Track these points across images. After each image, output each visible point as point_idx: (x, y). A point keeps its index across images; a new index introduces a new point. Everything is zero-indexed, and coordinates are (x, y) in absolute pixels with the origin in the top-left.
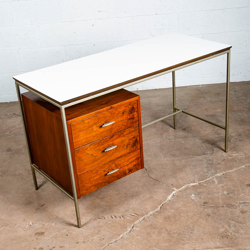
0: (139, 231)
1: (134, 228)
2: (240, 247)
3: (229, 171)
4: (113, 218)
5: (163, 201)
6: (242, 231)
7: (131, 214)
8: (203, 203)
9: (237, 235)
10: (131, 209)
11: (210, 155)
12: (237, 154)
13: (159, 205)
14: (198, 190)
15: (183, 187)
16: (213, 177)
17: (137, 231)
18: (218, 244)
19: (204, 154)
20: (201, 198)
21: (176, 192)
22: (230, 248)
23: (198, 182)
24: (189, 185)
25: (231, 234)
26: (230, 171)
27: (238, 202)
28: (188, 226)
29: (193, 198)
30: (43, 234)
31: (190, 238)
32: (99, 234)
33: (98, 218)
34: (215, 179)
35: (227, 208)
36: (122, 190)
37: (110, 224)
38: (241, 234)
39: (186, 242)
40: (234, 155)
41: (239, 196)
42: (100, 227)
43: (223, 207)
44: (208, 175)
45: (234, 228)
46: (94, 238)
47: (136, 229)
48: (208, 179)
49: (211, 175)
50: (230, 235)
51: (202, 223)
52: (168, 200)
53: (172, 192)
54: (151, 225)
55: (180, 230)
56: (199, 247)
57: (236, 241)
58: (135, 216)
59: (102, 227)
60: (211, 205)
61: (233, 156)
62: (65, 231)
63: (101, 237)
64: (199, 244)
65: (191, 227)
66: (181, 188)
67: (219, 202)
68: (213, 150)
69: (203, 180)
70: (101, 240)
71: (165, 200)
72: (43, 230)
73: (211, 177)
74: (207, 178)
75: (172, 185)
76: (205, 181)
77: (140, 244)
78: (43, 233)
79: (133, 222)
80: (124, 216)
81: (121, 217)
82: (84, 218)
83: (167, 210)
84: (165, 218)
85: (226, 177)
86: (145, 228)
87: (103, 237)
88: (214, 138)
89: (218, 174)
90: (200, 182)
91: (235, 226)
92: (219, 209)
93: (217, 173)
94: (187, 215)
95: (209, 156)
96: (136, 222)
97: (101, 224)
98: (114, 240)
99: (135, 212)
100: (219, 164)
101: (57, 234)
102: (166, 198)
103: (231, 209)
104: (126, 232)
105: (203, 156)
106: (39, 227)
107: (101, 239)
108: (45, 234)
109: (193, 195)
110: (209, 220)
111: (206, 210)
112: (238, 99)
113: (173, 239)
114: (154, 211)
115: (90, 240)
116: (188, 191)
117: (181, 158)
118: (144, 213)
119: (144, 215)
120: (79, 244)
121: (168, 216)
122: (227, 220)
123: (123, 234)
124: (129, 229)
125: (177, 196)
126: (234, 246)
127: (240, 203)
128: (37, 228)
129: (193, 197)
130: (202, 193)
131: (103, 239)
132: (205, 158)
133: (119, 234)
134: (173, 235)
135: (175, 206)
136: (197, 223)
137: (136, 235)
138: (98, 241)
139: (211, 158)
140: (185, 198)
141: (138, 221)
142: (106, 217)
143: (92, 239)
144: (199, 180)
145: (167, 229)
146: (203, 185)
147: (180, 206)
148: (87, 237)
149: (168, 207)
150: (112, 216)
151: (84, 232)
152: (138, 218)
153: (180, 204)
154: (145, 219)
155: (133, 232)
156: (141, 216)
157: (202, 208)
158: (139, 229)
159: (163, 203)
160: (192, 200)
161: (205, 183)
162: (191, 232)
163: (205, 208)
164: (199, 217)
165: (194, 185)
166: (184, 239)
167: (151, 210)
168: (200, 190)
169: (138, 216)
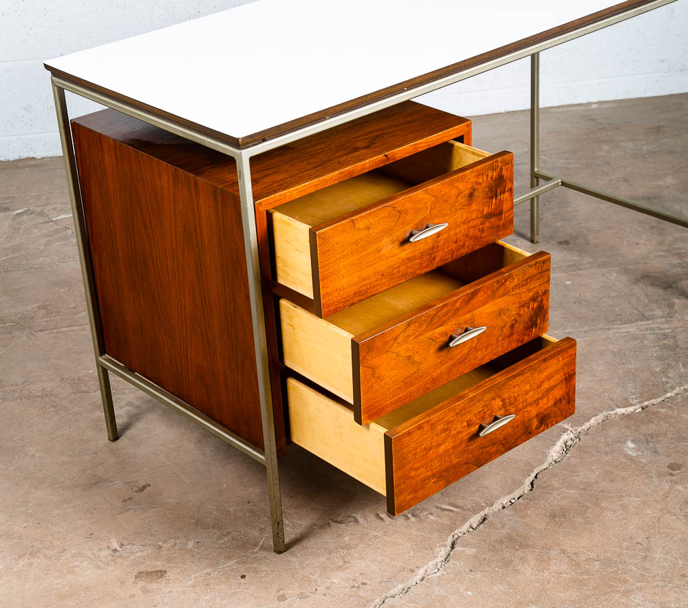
0: (475, 557)
1: (457, 548)
4: (382, 519)
5: (535, 465)
7: (439, 506)
8: (669, 467)
11: (663, 320)
13: (525, 477)
14: (645, 429)
15: (593, 421)
16: (685, 387)
17: (469, 555)
19: (644, 317)
20: (656, 452)
21: (572, 436)
23: (640, 403)
24: (612, 412)
28: (631, 538)
29: (630, 453)
30: (162, 575)
31: (644, 575)
32: (347, 568)
33: (333, 520)
37: (375, 537)
39: (635, 587)
44: (668, 383)
46: (334, 581)
47: (463, 551)
48: (669, 395)
49: (678, 381)
51: (675, 529)
52: (550, 459)
53: (559, 436)
54: (511, 539)
55: (606, 552)
56: (679, 599)
58: (452, 511)
62: (232, 562)
63: (355, 580)
64: (675, 592)
65: (640, 540)
66: (588, 424)
68: (671, 306)
69: (654, 396)
70: (358, 587)
71: (541, 462)
72: (159, 565)
73: (678, 389)
74: (666, 392)
76: (660, 399)
77: (486, 595)
78: (162, 573)
79: (451, 529)
80: (417, 512)
81: (410, 516)
82: (287, 522)
83: (553, 490)
84: (551, 516)
86: (494, 546)
87: (360, 579)
88: (667, 267)
90: (646, 403)
94: (621, 505)
95: (662, 323)
96: (459, 531)
97: (346, 539)
98: (401, 586)
99: (452, 500)
101: (209, 574)
102: (545, 455)
104: (434, 562)
105: (640, 323)
106: (144, 554)
107: (357, 585)
108: (170, 575)
109: (630, 444)
111: (680, 488)
113: (589, 579)
114: (512, 496)
115: (322, 589)
116: (611, 432)
118: (480, 501)
119: (483, 508)
120: (286, 602)
121: (562, 509)
123: (425, 567)
124: (442, 552)
125: (579, 448)
129: (630, 449)
130: (658, 436)
131: (363, 584)
132: (647, 329)
133: (412, 567)
134: (588, 565)
135: (577, 479)
136: (659, 527)
137: (467, 570)
138: (347, 589)
139: (667, 328)
140: (607, 454)
141: (466, 526)
142: (358, 518)
143: (327, 585)
144: (642, 397)
145: (562, 547)
146: (656, 414)
147: (592, 477)
148: (310, 580)
149: (555, 483)
150: (380, 515)
151: (297, 563)
152: (464, 519)
153: (594, 471)
154: (489, 519)
155: (456, 559)
156: (474, 511)
157: (667, 482)
158: (473, 551)
159: (537, 471)
160: (631, 459)
161: (662, 405)
162: (645, 557)
163: (676, 483)
164: (661, 510)
165: (629, 412)
166: (627, 577)
167: (502, 493)
168: (651, 428)
169: (464, 512)
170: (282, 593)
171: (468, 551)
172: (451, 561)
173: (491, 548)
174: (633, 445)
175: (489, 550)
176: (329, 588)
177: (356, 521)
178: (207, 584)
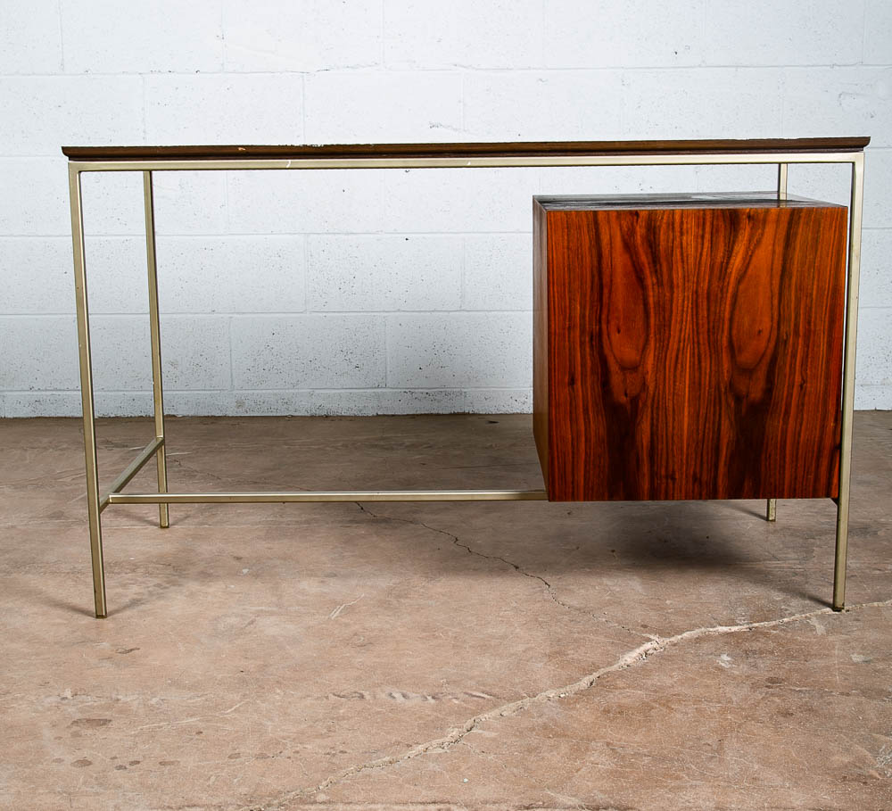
0: (494, 740)
1: (474, 731)
3: (870, 605)
4: (394, 698)
5: (601, 666)
7: (470, 692)
8: (767, 680)
10: (471, 678)
11: (798, 562)
13: (585, 675)
14: (747, 646)
15: (686, 635)
16: (808, 615)
17: (487, 738)
18: (826, 798)
19: (775, 558)
20: (755, 666)
21: (655, 645)
23: (748, 624)
24: (711, 630)
25: (880, 774)
26: (876, 604)
28: (699, 739)
29: (723, 665)
30: (104, 724)
31: (703, 774)
32: (329, 737)
33: (334, 695)
34: (814, 622)
35: (863, 699)
36: (446, 628)
37: (379, 713)
39: (688, 784)
42: (339, 719)
43: (848, 695)
44: (786, 610)
46: (307, 746)
47: (480, 734)
48: (785, 620)
49: (801, 609)
50: (878, 777)
51: (759, 735)
52: (622, 663)
53: (639, 645)
54: (545, 727)
55: (663, 749)
56: (744, 801)
58: (483, 698)
59: (344, 719)
60: (799, 686)
61: (886, 569)
62: (194, 719)
63: (334, 748)
64: (741, 793)
65: (709, 742)
66: (679, 637)
67: (829, 682)
68: (809, 552)
69: (766, 619)
70: (334, 755)
71: (610, 664)
72: (107, 715)
73: (797, 616)
74: (782, 617)
75: (645, 626)
76: (774, 623)
77: (491, 776)
78: (105, 722)
79: (474, 714)
80: (440, 695)
82: (278, 691)
83: (616, 689)
84: (604, 711)
85: (860, 618)
86: (521, 733)
87: (341, 748)
88: (814, 524)
89: (828, 609)
90: (756, 625)
92: (832, 700)
94: (696, 709)
95: (795, 564)
96: (485, 717)
97: (341, 711)
98: (387, 759)
99: (487, 689)
101: (160, 727)
102: (616, 659)
103: (883, 703)
104: (441, 741)
105: (768, 562)
106: (95, 704)
107: (333, 752)
108: (114, 724)
109: (725, 657)
110: (786, 727)
111: (776, 699)
113: (631, 772)
114: (562, 690)
115: (288, 752)
116: (705, 646)
118: (521, 691)
119: (523, 698)
120: (238, 760)
121: (620, 706)
122: (863, 733)
123: (427, 745)
124: (455, 733)
125: (662, 657)
128: (88, 706)
129: (723, 662)
130: (761, 653)
131: (341, 752)
132: (776, 567)
133: (410, 743)
134: (636, 759)
135: (649, 682)
136: (738, 732)
137: (477, 751)
138: (320, 756)
139: (799, 568)
140: (693, 663)
141: (495, 713)
142: (366, 694)
143: (298, 749)
144: (752, 619)
145: (609, 740)
146: (765, 635)
147: (669, 682)
148: (278, 743)
149: (620, 683)
150: (394, 694)
151: (270, 727)
152: (495, 706)
153: (672, 677)
154: (526, 708)
155: (469, 740)
156: (510, 700)
157: (761, 693)
158: (493, 735)
159: (602, 671)
160: (721, 669)
161: (774, 628)
162: (712, 757)
163: (772, 695)
164: (746, 717)
165: (733, 631)
166: (681, 774)
167: (550, 687)
168: (756, 646)
169: (497, 700)
170: (237, 751)
171: (487, 734)
172: (463, 742)
173: (518, 733)
174: (729, 659)
175: (515, 735)
176: (298, 752)
177: (362, 697)
178: (153, 736)
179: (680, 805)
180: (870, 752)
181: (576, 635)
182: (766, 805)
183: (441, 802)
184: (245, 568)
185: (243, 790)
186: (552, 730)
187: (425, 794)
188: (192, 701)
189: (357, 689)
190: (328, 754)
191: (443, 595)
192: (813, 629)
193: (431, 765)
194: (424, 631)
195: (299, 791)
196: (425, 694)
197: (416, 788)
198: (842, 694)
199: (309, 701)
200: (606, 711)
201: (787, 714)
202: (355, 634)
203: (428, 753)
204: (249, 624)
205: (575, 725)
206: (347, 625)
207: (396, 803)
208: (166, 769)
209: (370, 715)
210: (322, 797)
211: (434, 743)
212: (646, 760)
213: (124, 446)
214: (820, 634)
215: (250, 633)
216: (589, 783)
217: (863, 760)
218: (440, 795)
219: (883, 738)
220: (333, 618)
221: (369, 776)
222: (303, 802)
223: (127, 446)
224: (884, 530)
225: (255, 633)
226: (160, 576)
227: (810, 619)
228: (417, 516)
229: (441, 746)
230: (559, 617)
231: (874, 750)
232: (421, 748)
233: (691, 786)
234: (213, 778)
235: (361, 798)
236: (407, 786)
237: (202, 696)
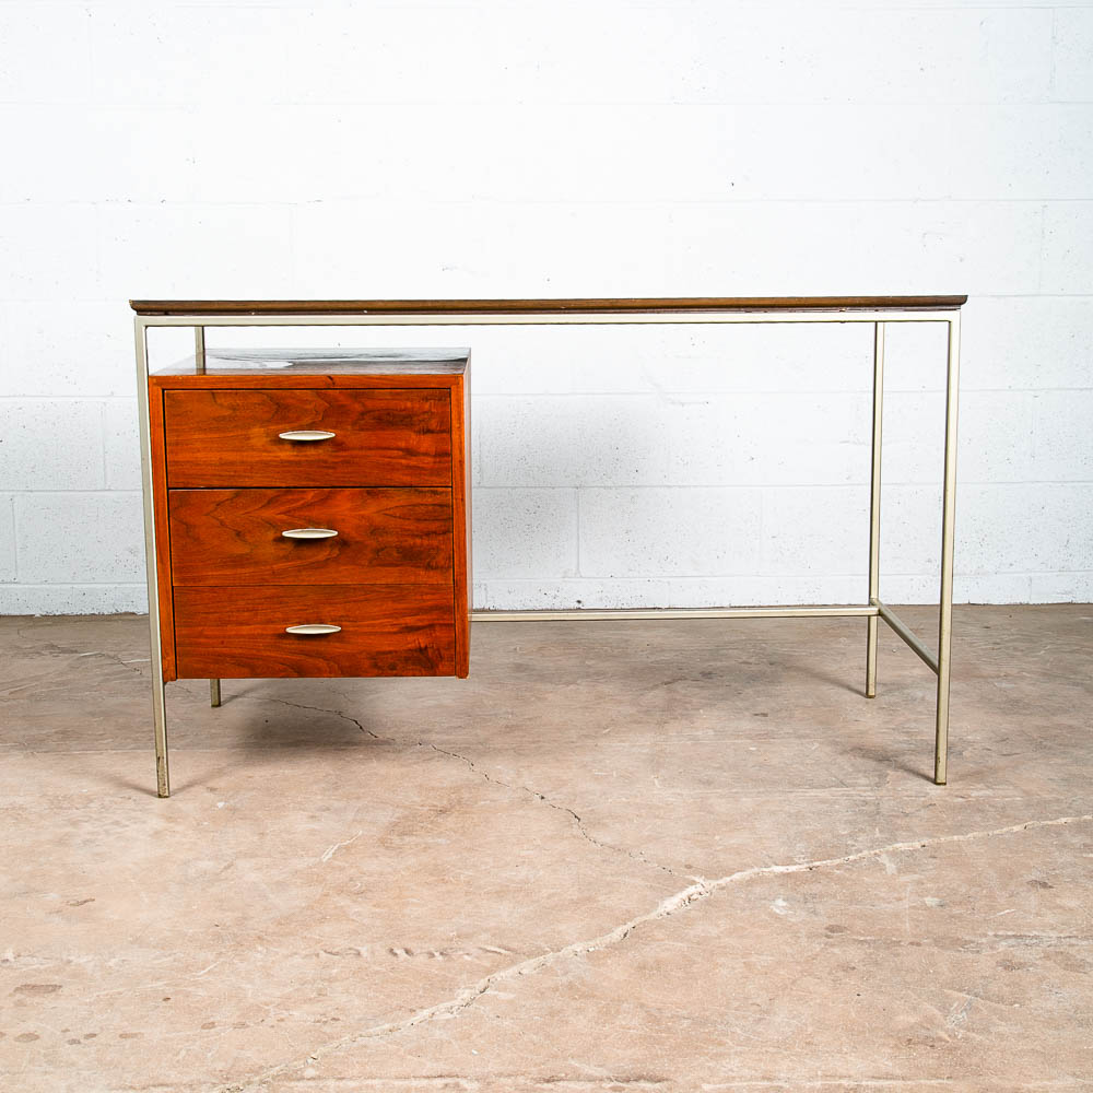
0: (511, 1002)
1: (488, 992)
2: (995, 1080)
3: (949, 838)
4: (396, 954)
5: (637, 914)
6: (1003, 1028)
7: (484, 946)
8: (827, 928)
9: (979, 1038)
10: (486, 931)
11: (867, 788)
12: (989, 792)
13: (618, 925)
14: (805, 889)
15: (737, 876)
16: (877, 851)
17: (503, 1001)
18: (886, 1065)
19: (843, 784)
20: (815, 913)
21: (700, 889)
22: (945, 1081)
23: (807, 862)
24: (765, 870)
25: (950, 1036)
26: (956, 838)
27: (991, 933)
28: (746, 998)
29: (778, 911)
30: (54, 990)
31: (748, 1039)
32: (319, 1001)
33: (326, 952)
34: (884, 859)
35: (936, 950)
36: (458, 871)
37: (377, 972)
38: (1001, 1036)
39: (732, 1051)
40: (975, 794)
41: (995, 913)
42: (331, 980)
43: (918, 944)
44: (853, 846)
45: (964, 1013)
46: (294, 1013)
47: (495, 996)
48: (851, 857)
49: (869, 845)
50: (948, 1039)
51: (815, 993)
52: (661, 910)
53: (682, 888)
54: (571, 986)
55: (704, 1010)
57: (975, 1060)
58: (499, 953)
59: (338, 980)
60: (862, 935)
61: (970, 796)
62: (160, 983)
63: (324, 1015)
64: (792, 1060)
65: (758, 1001)
66: (728, 879)
67: (898, 930)
68: (882, 776)
69: (830, 857)
70: (326, 1022)
71: (648, 912)
72: (56, 980)
73: (865, 853)
74: (848, 854)
75: (689, 867)
76: (837, 861)
77: (507, 1044)
78: (55, 988)
79: (489, 971)
80: (449, 951)
81: (437, 954)
82: (260, 948)
83: (653, 940)
84: (639, 967)
85: (936, 854)
86: (542, 993)
87: (333, 1014)
88: (890, 743)
89: (901, 844)
90: (817, 863)
91: (970, 1008)
92: (900, 951)
93: (897, 842)
94: (745, 963)
95: (865, 791)
96: (500, 975)
97: (335, 971)
98: (387, 1026)
99: (505, 943)
100: (907, 815)
101: (120, 993)
102: (655, 905)
103: (957, 954)
104: (448, 1004)
105: (834, 789)
106: (42, 967)
107: (324, 1020)
108: (65, 990)
109: (780, 902)
110: (846, 984)
111: (836, 950)
112: (998, 646)
113: (668, 1038)
114: (592, 943)
115: (271, 1020)
116: (758, 890)
117: (736, 793)
118: (543, 945)
119: (545, 952)
120: (212, 1030)
121: (657, 961)
122: (933, 989)
123: (433, 1009)
124: (466, 995)
125: (708, 902)
126: (964, 1076)
127: (996, 936)
128: (35, 970)
129: (778, 907)
130: (821, 896)
131: (334, 1019)
132: (843, 795)
133: (413, 1007)
134: (673, 1022)
135: (692, 932)
136: (792, 989)
137: (491, 1016)
138: (308, 1024)
139: (870, 795)
140: (743, 910)
141: (513, 970)
142: (363, 951)
143: (282, 1016)
144: (813, 856)
145: (642, 1001)
146: (827, 875)
147: (714, 932)
148: (259, 1009)
149: (659, 934)
150: (396, 951)
151: (250, 991)
152: (513, 963)
153: (718, 926)
154: (548, 965)
155: (482, 1003)
156: (530, 955)
157: (819, 944)
158: (512, 996)
159: (638, 920)
160: (776, 917)
161: (838, 867)
162: (760, 1019)
163: (832, 945)
164: (801, 972)
165: (790, 871)
166: (724, 1039)
167: (578, 939)
168: (816, 888)
169: (516, 955)
170: (212, 1020)
171: (502, 995)
172: (474, 1005)
173: (539, 995)
174: (785, 904)
175: (537, 997)
176: (282, 1020)
177: (359, 954)
178: (112, 1004)
179: (722, 1074)
180: (940, 1010)
181: (608, 878)
182: (819, 1073)
183: (449, 1076)
184: (221, 801)
185: (220, 1066)
186: (578, 990)
187: (431, 1067)
188: (159, 961)
189: (352, 946)
190: (318, 1021)
191: (455, 832)
192: (882, 868)
193: (438, 1034)
194: (431, 874)
195: (284, 1065)
196: (432, 949)
197: (419, 1059)
198: (912, 944)
199: (297, 960)
200: (642, 967)
201: (848, 968)
202: (351, 880)
203: (434, 1018)
204: (226, 868)
205: (605, 984)
206: (342, 869)
207: (397, 1078)
208: (128, 1043)
209: (367, 975)
210: (310, 1072)
211: (442, 1006)
212: (686, 1023)
213: (72, 652)
214: (889, 873)
215: (226, 879)
216: (619, 1051)
217: (931, 1020)
218: (448, 1068)
219: (956, 994)
220: (324, 860)
221: (365, 1046)
222: (288, 1077)
223: (76, 652)
224: (970, 748)
225: (233, 880)
226: (119, 812)
227: (879, 856)
228: (425, 737)
229: (450, 1010)
230: (590, 857)
231: (945, 1009)
232: (426, 1013)
233: (736, 1053)
234: (183, 1053)
235: (355, 1072)
236: (409, 1057)
237: (170, 955)
